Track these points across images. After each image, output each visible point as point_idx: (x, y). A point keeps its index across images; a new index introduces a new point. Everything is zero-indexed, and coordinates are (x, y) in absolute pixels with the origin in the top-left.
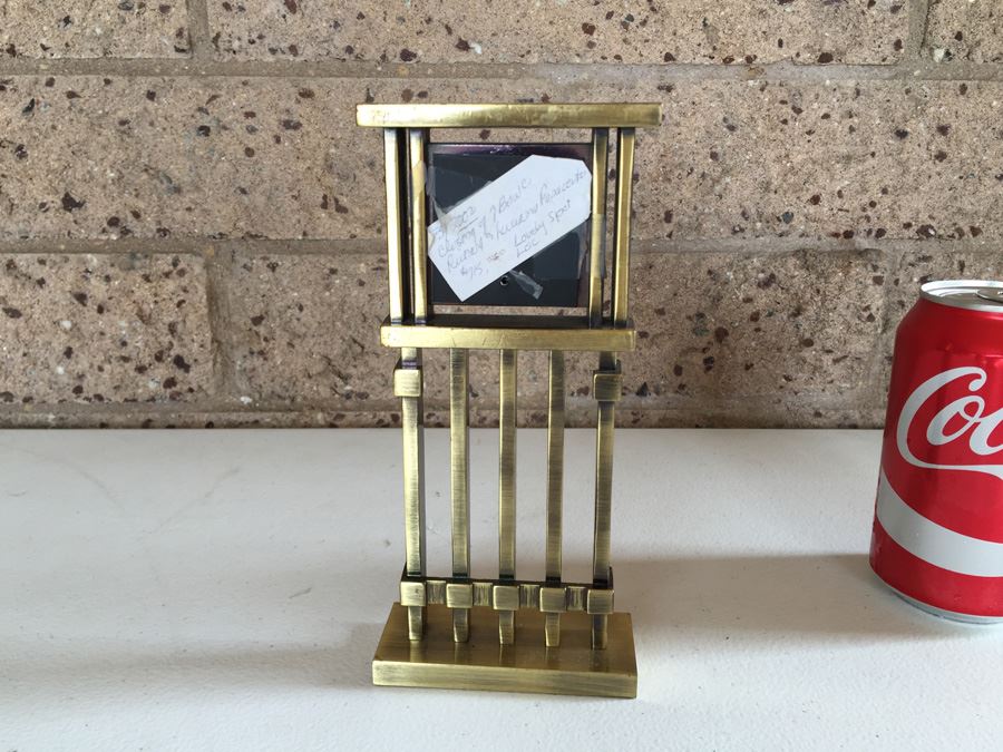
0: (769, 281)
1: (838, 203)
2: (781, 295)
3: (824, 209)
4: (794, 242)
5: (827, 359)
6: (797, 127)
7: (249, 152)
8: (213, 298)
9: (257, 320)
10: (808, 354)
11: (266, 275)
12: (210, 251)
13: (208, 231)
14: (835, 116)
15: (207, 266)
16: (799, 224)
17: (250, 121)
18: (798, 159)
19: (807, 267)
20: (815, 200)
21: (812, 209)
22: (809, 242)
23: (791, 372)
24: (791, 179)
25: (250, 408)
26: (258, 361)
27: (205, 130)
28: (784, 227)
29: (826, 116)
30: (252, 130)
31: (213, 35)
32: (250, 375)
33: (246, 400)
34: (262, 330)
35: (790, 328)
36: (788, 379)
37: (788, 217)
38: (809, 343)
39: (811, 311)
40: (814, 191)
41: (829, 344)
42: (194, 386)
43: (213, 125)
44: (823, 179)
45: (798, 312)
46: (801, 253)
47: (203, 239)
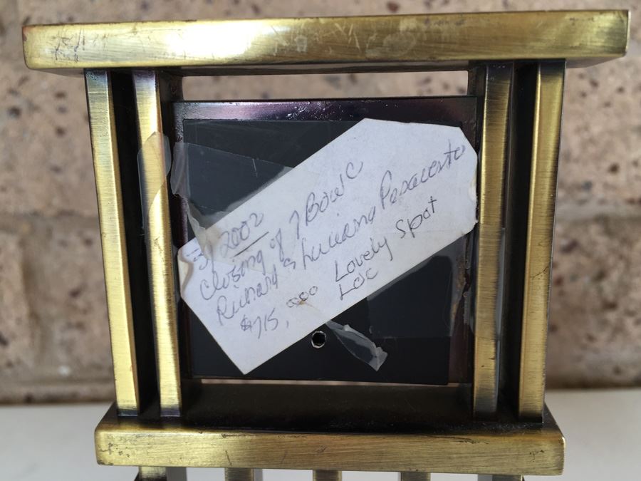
0: (571, 247)
1: (634, 171)
2: (584, 260)
3: (621, 178)
4: (593, 209)
5: (629, 322)
6: (594, 99)
7: (60, 132)
8: (29, 274)
9: (75, 294)
10: (612, 316)
11: (81, 250)
12: (25, 228)
13: (23, 209)
14: (629, 90)
15: (22, 244)
16: (598, 191)
17: (61, 102)
18: (596, 130)
19: (608, 232)
20: (614, 169)
21: (610, 178)
22: (608, 209)
23: (594, 332)
24: (592, 150)
25: (69, 380)
26: (75, 334)
27: (15, 112)
28: (583, 195)
29: (621, 90)
30: (62, 110)
31: (22, 19)
32: (68, 346)
33: (65, 371)
34: (80, 302)
35: (593, 291)
36: (591, 338)
37: (588, 186)
38: (612, 306)
39: (615, 276)
40: (612, 159)
41: (632, 307)
42: (13, 359)
43: (24, 108)
44: (620, 148)
45: (601, 276)
46: (602, 220)
47: (18, 217)
